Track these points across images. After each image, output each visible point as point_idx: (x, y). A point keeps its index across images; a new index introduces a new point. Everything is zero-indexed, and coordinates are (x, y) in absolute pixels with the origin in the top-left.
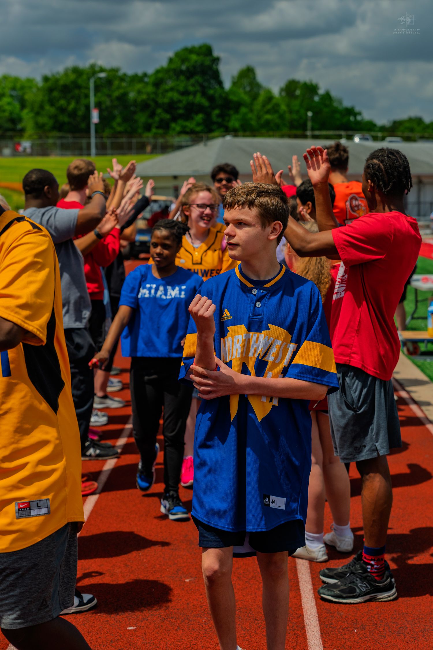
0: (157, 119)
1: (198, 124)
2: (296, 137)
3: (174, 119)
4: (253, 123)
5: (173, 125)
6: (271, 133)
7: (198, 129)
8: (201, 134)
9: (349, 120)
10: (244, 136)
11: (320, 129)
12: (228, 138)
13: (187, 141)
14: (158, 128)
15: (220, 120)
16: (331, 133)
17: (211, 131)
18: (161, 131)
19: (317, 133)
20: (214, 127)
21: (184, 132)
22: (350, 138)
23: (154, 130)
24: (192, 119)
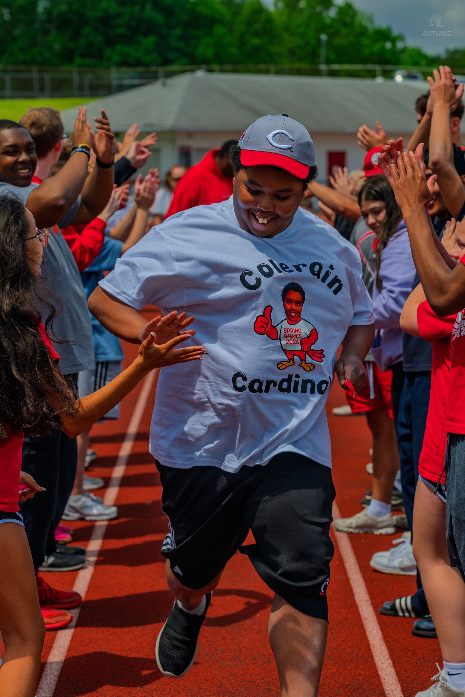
0: (83, 42)
1: (148, 52)
2: (300, 73)
3: (110, 43)
4: (233, 50)
5: (108, 52)
6: (262, 67)
7: (147, 59)
8: (153, 68)
9: (383, 48)
10: (222, 71)
11: (340, 62)
12: (200, 74)
13: (131, 78)
14: (83, 56)
15: (181, 45)
16: (358, 67)
17: (167, 62)
18: (89, 61)
19: (336, 67)
20: (172, 55)
21: (124, 63)
22: (388, 75)
23: (78, 60)
24: (139, 43)
